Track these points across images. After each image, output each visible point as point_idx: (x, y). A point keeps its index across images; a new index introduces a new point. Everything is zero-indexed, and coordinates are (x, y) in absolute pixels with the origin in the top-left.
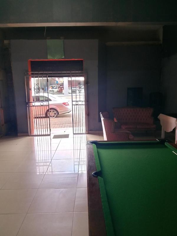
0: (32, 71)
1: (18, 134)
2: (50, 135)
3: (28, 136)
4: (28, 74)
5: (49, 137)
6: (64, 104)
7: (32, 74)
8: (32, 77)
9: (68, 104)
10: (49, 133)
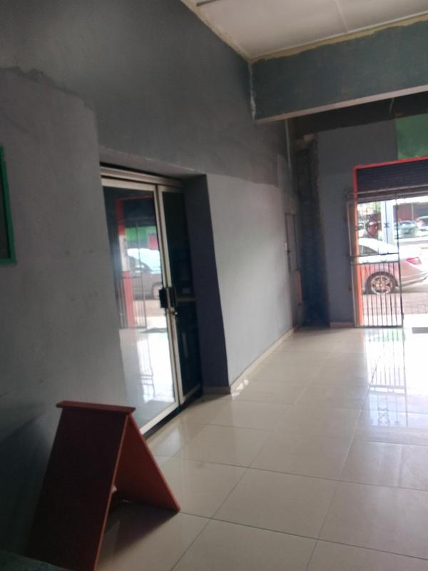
0: (359, 190)
1: (332, 324)
2: (401, 327)
3: (354, 326)
4: (352, 198)
5: (400, 331)
6: (410, 260)
7: (359, 196)
8: (359, 203)
9: (419, 260)
10: (400, 324)
